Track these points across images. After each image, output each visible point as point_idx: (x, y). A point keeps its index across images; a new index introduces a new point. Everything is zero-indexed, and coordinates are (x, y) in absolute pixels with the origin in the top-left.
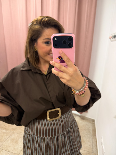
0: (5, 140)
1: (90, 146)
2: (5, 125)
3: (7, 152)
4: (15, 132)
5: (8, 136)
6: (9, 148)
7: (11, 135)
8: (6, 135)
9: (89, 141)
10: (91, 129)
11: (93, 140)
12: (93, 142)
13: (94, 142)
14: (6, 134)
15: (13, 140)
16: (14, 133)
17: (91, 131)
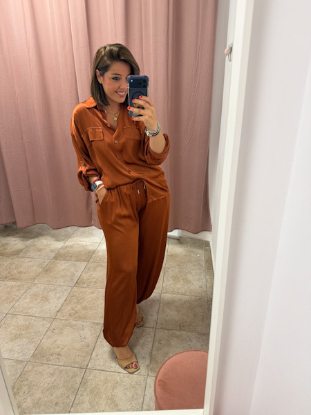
0: (17, 298)
1: (200, 287)
2: (9, 273)
3: (27, 317)
4: (36, 282)
5: (22, 291)
6: (30, 311)
7: (29, 288)
8: (19, 290)
9: (199, 280)
10: (203, 258)
11: (207, 277)
12: (207, 281)
13: (209, 280)
14: (17, 288)
15: (35, 296)
16: (35, 284)
17: (203, 263)
